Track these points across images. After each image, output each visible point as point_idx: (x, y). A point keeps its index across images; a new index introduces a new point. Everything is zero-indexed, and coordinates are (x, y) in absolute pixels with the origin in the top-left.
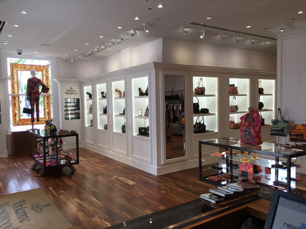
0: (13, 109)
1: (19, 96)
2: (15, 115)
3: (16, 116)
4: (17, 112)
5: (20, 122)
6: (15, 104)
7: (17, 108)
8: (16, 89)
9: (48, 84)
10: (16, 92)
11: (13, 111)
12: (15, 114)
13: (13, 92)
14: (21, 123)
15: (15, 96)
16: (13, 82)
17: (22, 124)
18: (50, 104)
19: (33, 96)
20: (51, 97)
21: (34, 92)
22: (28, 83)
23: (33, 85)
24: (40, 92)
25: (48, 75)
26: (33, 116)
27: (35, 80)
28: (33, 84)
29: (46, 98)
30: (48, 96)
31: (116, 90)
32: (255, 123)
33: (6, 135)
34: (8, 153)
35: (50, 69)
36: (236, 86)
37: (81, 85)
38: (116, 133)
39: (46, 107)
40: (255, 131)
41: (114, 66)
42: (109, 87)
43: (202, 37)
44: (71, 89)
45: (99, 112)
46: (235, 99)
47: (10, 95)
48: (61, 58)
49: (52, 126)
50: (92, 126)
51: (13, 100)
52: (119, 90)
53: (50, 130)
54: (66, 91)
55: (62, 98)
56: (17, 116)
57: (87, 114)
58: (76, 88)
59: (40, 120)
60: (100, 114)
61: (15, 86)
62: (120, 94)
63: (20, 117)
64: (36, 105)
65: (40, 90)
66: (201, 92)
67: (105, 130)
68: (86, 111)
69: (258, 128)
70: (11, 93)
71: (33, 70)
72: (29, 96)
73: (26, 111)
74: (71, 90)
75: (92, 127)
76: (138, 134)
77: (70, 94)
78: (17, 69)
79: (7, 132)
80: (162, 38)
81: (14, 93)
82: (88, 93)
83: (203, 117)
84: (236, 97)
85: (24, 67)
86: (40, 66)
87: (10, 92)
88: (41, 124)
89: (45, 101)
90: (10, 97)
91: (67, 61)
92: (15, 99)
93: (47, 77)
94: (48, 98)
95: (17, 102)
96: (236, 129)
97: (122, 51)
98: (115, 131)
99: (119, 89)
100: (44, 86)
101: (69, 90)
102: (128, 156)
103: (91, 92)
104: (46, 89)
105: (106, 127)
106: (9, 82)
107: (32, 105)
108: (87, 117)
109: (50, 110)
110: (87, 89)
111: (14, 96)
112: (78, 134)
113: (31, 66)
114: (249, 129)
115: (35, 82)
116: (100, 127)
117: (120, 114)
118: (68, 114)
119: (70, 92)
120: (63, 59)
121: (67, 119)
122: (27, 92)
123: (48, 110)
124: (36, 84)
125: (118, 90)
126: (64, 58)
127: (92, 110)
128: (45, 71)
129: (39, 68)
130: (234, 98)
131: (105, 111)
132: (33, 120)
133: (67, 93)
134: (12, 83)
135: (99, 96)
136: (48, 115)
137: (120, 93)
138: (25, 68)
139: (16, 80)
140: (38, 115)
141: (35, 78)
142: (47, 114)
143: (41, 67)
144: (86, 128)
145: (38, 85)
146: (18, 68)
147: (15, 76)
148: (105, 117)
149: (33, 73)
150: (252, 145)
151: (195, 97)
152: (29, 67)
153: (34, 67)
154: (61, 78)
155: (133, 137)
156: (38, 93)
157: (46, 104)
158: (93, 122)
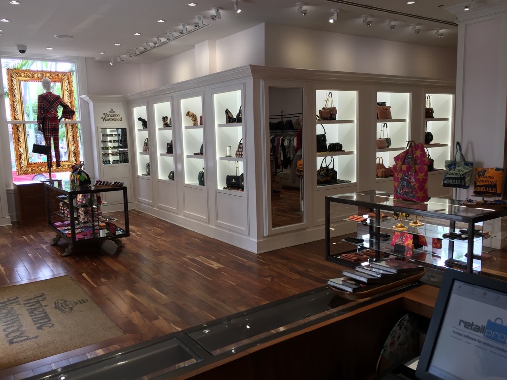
0: (16, 146)
1: (24, 125)
2: (19, 157)
3: (21, 158)
4: (21, 150)
5: (28, 167)
6: (19, 138)
7: (23, 145)
8: (19, 112)
9: (72, 104)
10: (20, 117)
11: (17, 150)
12: (20, 155)
13: (15, 117)
14: (30, 170)
15: (19, 125)
16: (13, 101)
17: (32, 171)
18: (77, 137)
19: (48, 124)
20: (79, 126)
21: (49, 117)
22: (38, 102)
23: (47, 105)
24: (59, 118)
25: (71, 89)
26: (49, 158)
27: (51, 96)
28: (47, 103)
29: (70, 128)
30: (73, 125)
31: (188, 114)
32: (417, 166)
33: (7, 191)
34: (11, 220)
35: (74, 79)
36: (387, 105)
37: (128, 105)
38: (188, 186)
39: (71, 143)
40: (417, 180)
41: (182, 73)
42: (175, 109)
43: (331, 21)
44: (112, 111)
45: (160, 150)
46: (387, 127)
47: (10, 122)
48: (93, 59)
49: (83, 174)
50: (148, 174)
51: (14, 130)
52: (193, 114)
53: (80, 181)
54: (104, 116)
55: (97, 128)
56: (23, 158)
57: (141, 153)
58: (120, 111)
59: (62, 164)
60: (162, 155)
61: (18, 107)
62: (194, 121)
63: (27, 160)
64: (54, 140)
65: (60, 114)
66: (329, 116)
67: (172, 181)
68: (139, 149)
69: (423, 174)
70: (10, 120)
71: (46, 80)
72: (41, 125)
73: (37, 149)
74: (111, 114)
75: (149, 176)
76: (226, 186)
77: (110, 120)
78: (18, 78)
79: (8, 185)
80: (264, 23)
81: (15, 119)
82: (140, 119)
83: (332, 158)
84: (388, 123)
85: (31, 75)
86: (57, 74)
87: (9, 117)
88: (63, 171)
89: (69, 133)
90: (10, 126)
91: (103, 64)
92: (18, 130)
93: (71, 92)
94: (73, 127)
95: (21, 135)
96: (386, 176)
97: (196, 46)
98: (187, 181)
99: (192, 111)
100: (65, 107)
101: (109, 114)
102: (209, 223)
103: (145, 118)
104: (69, 113)
105: (172, 176)
106: (7, 101)
107: (47, 139)
108: (141, 159)
109: (77, 147)
110: (139, 111)
111: (16, 125)
112: (126, 188)
113: (43, 73)
114: (407, 176)
115: (51, 100)
116: (162, 176)
117: (194, 154)
118: (108, 154)
119: (110, 117)
120: (96, 61)
121: (107, 162)
122: (38, 118)
123: (74, 148)
124: (52, 105)
125: (190, 114)
126: (97, 59)
127: (148, 147)
128: (67, 81)
129: (57, 77)
130: (384, 126)
131: (170, 150)
132: (49, 164)
133: (104, 119)
134: (13, 103)
135: (159, 124)
136: (75, 156)
137: (194, 119)
138: (33, 76)
139: (18, 97)
140: (58, 156)
141: (51, 93)
142: (72, 155)
143: (60, 75)
144: (139, 177)
145: (55, 105)
146: (21, 76)
147: (16, 91)
148: (170, 159)
149: (46, 85)
150: (413, 203)
151: (320, 125)
152: (39, 75)
153: (48, 75)
154: (94, 92)
155: (218, 192)
156: (56, 120)
157: (71, 138)
158: (150, 168)
